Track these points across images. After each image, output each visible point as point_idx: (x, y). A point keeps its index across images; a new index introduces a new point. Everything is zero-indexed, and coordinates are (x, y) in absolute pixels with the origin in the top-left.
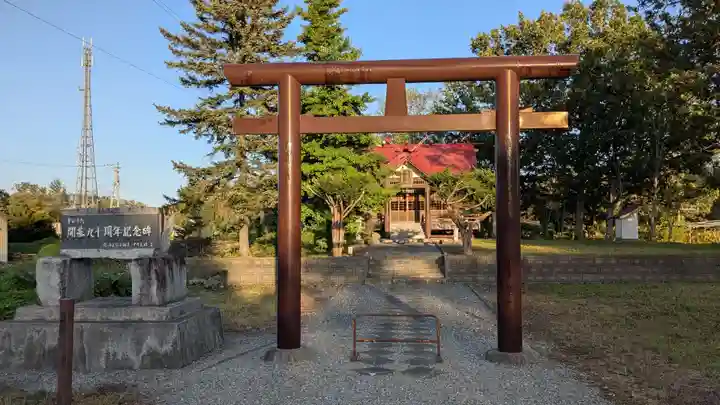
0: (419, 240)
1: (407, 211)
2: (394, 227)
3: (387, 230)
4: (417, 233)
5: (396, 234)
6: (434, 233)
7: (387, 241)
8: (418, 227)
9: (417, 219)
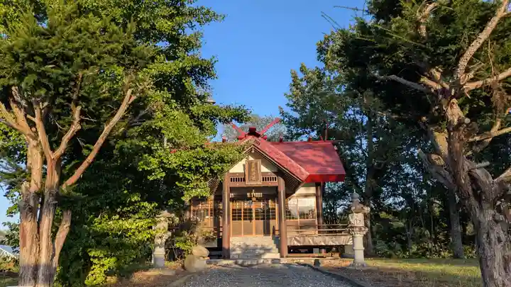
0: (274, 261)
1: (254, 221)
2: (236, 242)
3: (225, 245)
4: (268, 250)
5: (239, 251)
6: (294, 250)
7: (225, 262)
8: (268, 241)
9: (266, 231)
